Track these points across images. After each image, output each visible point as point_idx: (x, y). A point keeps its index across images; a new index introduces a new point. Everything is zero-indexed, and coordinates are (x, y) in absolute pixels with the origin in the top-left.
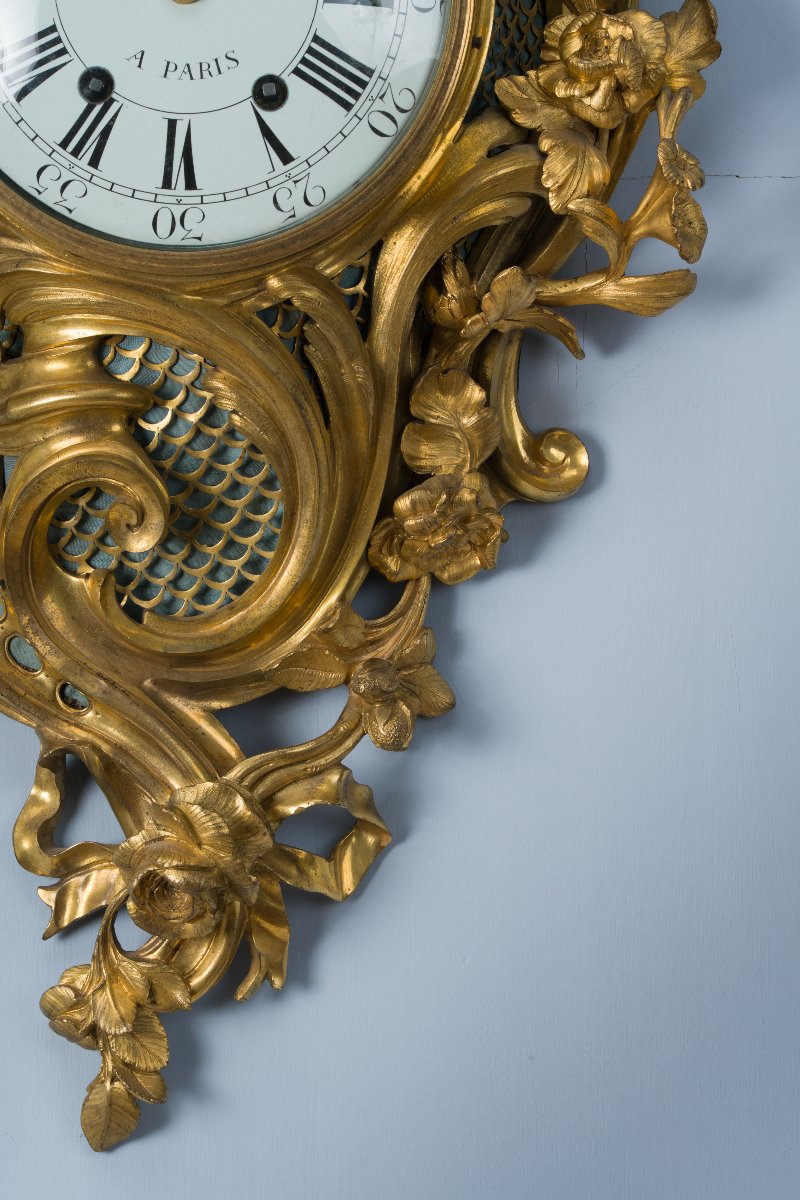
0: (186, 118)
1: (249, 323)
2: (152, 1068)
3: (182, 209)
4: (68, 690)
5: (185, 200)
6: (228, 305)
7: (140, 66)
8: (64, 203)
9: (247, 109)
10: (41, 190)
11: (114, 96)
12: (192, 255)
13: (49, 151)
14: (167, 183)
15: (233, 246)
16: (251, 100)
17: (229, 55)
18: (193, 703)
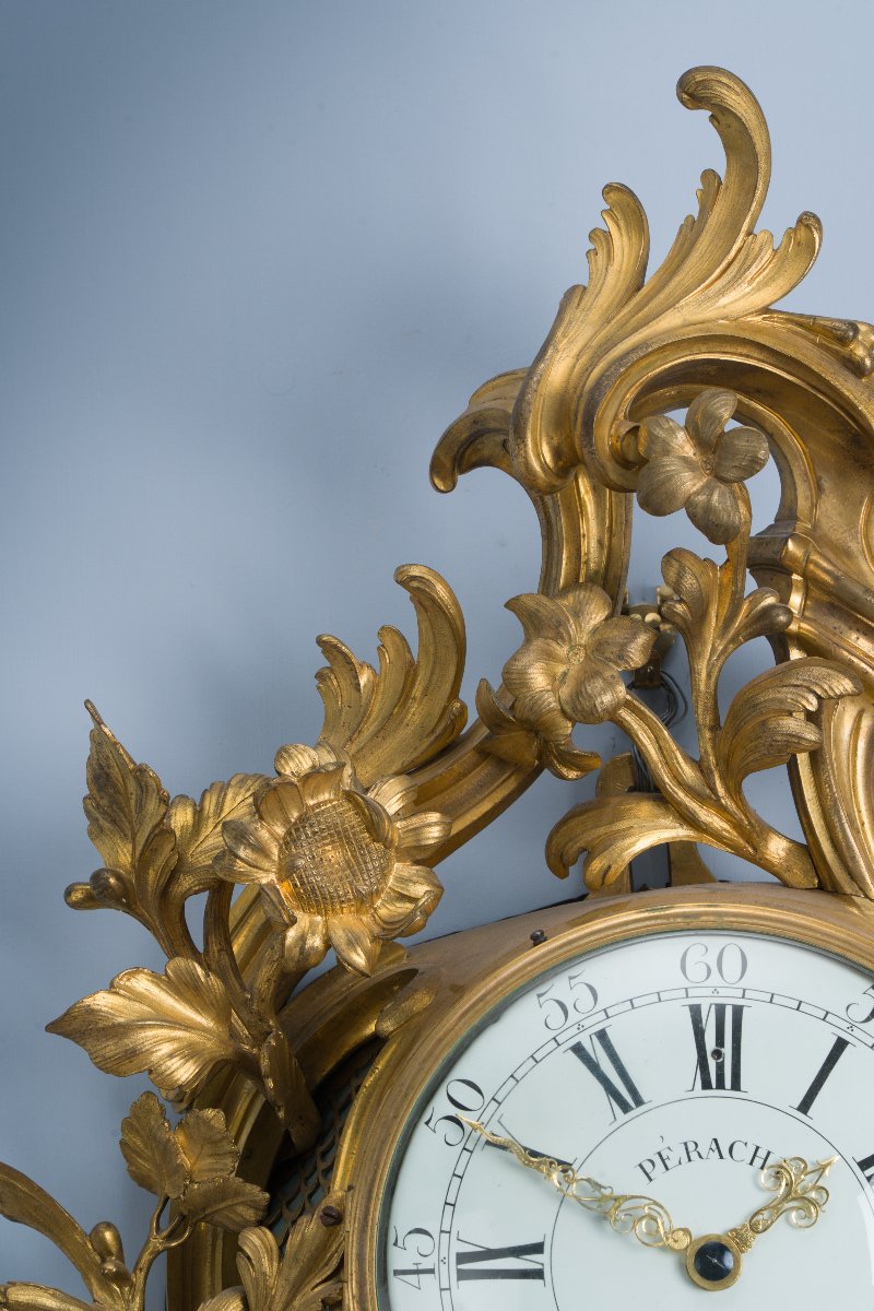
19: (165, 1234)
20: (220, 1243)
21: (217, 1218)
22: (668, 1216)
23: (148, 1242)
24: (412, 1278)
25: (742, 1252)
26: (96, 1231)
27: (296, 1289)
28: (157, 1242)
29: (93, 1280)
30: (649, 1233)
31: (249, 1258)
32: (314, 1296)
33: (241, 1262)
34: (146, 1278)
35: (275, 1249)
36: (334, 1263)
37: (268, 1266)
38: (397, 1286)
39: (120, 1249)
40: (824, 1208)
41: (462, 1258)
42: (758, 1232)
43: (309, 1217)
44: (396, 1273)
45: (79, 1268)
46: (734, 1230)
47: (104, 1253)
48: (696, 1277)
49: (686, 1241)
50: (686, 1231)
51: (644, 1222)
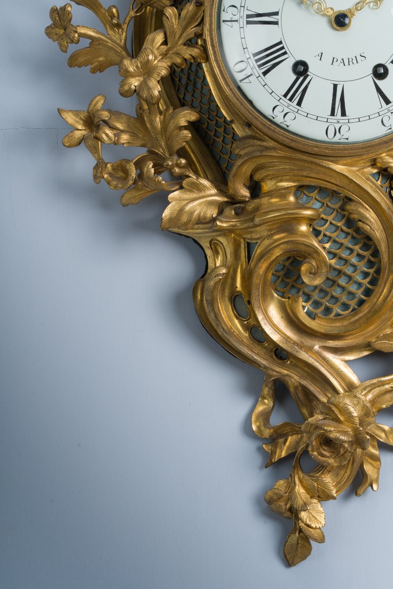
0: (342, 83)
1: (368, 179)
2: (318, 527)
3: (339, 125)
4: (278, 351)
5: (341, 121)
6: (358, 171)
7: (320, 60)
8: (285, 123)
9: (370, 79)
10: (274, 117)
11: (309, 73)
12: (344, 147)
13: (278, 99)
14: (333, 114)
15: (363, 142)
16: (372, 75)
17: (362, 55)
18: (337, 357)
19: (135, 10)
20: (154, 17)
21: (155, 5)
22: (325, 3)
23: (129, 13)
24: (230, 23)
25: (352, 17)
26: (110, 8)
27: (185, 29)
28: (132, 14)
29: (108, 27)
30: (318, 9)
31: (167, 18)
32: (191, 32)
33: (164, 19)
34: (127, 27)
35: (177, 15)
36: (199, 20)
37: (174, 21)
38: (224, 26)
39: (118, 15)
40: (383, 2)
41: (248, 16)
42: (359, 10)
43: (190, 4)
44: (224, 21)
45: (103, 22)
46: (350, 9)
47: (112, 16)
48: (335, 26)
49: (331, 12)
50: (332, 9)
51: (316, 5)
